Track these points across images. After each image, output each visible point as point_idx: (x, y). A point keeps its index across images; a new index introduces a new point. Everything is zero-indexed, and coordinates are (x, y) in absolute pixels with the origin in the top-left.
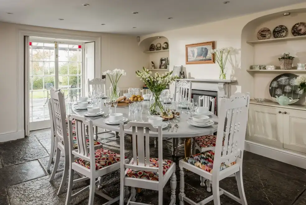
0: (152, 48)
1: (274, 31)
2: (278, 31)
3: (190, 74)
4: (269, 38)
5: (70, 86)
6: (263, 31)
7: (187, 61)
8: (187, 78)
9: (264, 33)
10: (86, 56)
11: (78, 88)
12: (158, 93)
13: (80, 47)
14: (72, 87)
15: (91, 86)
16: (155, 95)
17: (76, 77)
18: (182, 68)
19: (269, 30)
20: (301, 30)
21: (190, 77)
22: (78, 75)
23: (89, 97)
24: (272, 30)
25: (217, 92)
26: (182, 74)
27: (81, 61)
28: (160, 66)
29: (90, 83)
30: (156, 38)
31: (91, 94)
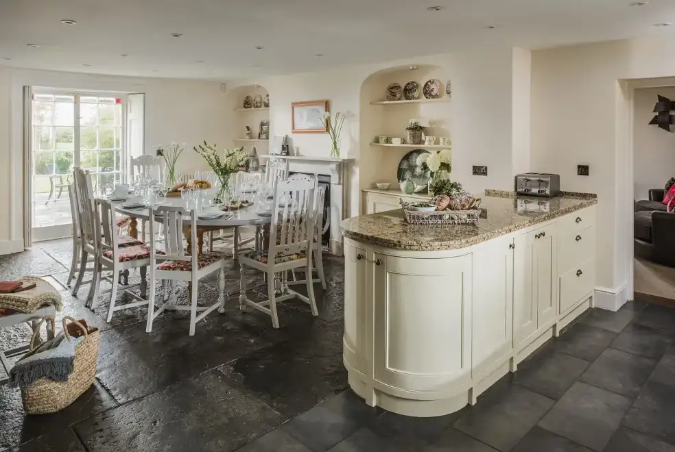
0: (247, 103)
1: (406, 90)
2: (410, 89)
3: (298, 149)
4: (399, 99)
5: (101, 169)
6: (393, 88)
7: (293, 128)
8: (293, 155)
9: (394, 91)
10: (130, 116)
11: (115, 171)
12: (226, 176)
13: (118, 101)
14: (103, 170)
15: (136, 167)
16: (222, 179)
17: (112, 152)
18: (286, 139)
19: (400, 87)
20: (432, 90)
21: (298, 154)
22: (115, 148)
23: (133, 185)
24: (403, 87)
25: (330, 176)
26: (286, 149)
27: (121, 125)
28: (260, 134)
29: (134, 162)
30: (253, 87)
31: (135, 179)
